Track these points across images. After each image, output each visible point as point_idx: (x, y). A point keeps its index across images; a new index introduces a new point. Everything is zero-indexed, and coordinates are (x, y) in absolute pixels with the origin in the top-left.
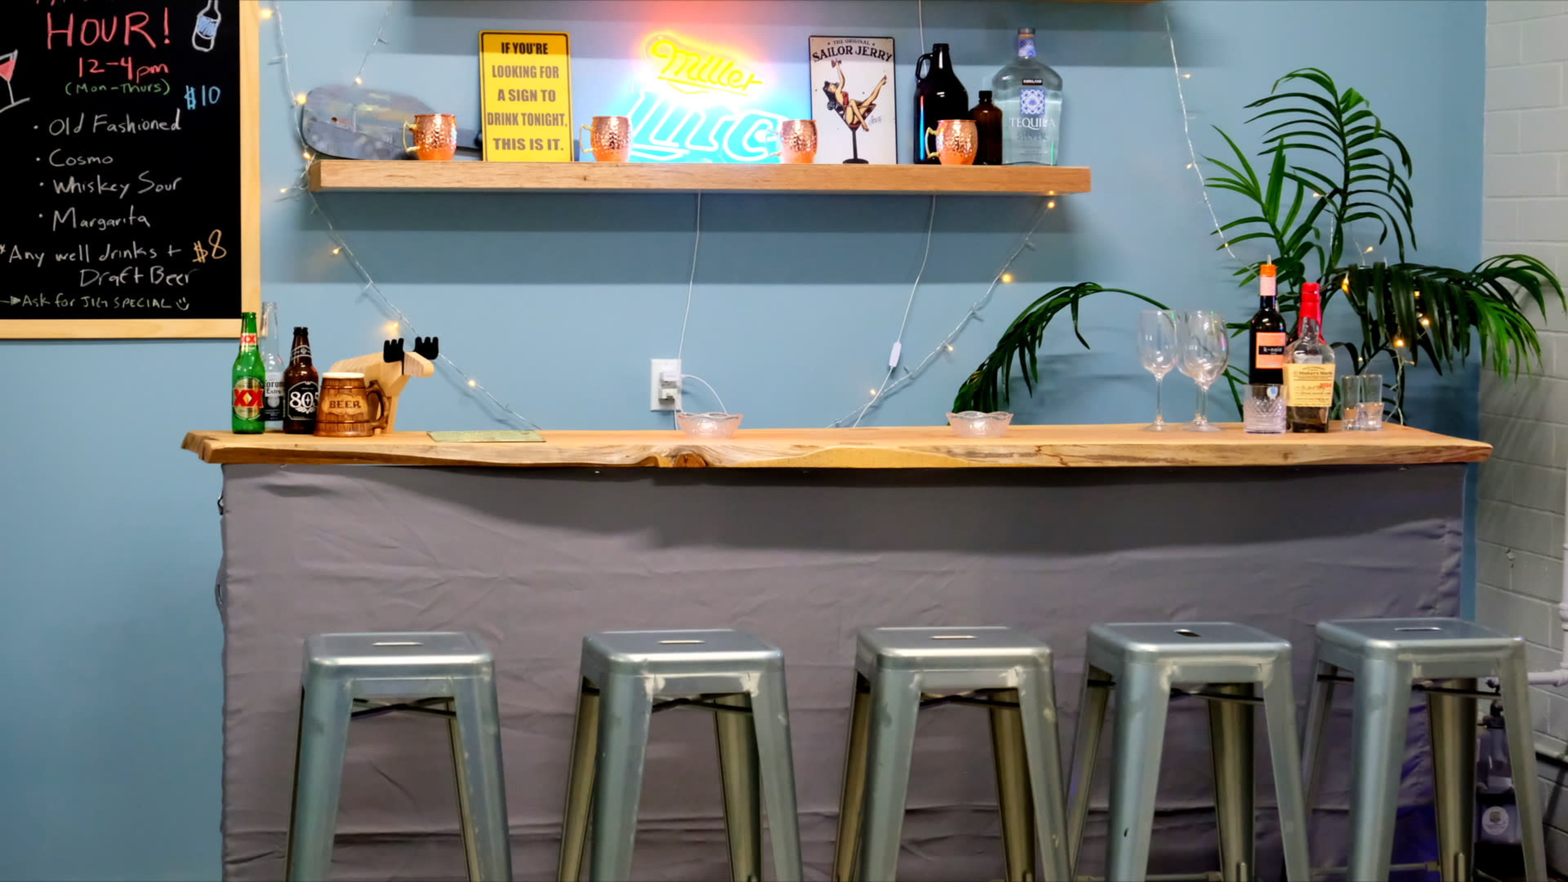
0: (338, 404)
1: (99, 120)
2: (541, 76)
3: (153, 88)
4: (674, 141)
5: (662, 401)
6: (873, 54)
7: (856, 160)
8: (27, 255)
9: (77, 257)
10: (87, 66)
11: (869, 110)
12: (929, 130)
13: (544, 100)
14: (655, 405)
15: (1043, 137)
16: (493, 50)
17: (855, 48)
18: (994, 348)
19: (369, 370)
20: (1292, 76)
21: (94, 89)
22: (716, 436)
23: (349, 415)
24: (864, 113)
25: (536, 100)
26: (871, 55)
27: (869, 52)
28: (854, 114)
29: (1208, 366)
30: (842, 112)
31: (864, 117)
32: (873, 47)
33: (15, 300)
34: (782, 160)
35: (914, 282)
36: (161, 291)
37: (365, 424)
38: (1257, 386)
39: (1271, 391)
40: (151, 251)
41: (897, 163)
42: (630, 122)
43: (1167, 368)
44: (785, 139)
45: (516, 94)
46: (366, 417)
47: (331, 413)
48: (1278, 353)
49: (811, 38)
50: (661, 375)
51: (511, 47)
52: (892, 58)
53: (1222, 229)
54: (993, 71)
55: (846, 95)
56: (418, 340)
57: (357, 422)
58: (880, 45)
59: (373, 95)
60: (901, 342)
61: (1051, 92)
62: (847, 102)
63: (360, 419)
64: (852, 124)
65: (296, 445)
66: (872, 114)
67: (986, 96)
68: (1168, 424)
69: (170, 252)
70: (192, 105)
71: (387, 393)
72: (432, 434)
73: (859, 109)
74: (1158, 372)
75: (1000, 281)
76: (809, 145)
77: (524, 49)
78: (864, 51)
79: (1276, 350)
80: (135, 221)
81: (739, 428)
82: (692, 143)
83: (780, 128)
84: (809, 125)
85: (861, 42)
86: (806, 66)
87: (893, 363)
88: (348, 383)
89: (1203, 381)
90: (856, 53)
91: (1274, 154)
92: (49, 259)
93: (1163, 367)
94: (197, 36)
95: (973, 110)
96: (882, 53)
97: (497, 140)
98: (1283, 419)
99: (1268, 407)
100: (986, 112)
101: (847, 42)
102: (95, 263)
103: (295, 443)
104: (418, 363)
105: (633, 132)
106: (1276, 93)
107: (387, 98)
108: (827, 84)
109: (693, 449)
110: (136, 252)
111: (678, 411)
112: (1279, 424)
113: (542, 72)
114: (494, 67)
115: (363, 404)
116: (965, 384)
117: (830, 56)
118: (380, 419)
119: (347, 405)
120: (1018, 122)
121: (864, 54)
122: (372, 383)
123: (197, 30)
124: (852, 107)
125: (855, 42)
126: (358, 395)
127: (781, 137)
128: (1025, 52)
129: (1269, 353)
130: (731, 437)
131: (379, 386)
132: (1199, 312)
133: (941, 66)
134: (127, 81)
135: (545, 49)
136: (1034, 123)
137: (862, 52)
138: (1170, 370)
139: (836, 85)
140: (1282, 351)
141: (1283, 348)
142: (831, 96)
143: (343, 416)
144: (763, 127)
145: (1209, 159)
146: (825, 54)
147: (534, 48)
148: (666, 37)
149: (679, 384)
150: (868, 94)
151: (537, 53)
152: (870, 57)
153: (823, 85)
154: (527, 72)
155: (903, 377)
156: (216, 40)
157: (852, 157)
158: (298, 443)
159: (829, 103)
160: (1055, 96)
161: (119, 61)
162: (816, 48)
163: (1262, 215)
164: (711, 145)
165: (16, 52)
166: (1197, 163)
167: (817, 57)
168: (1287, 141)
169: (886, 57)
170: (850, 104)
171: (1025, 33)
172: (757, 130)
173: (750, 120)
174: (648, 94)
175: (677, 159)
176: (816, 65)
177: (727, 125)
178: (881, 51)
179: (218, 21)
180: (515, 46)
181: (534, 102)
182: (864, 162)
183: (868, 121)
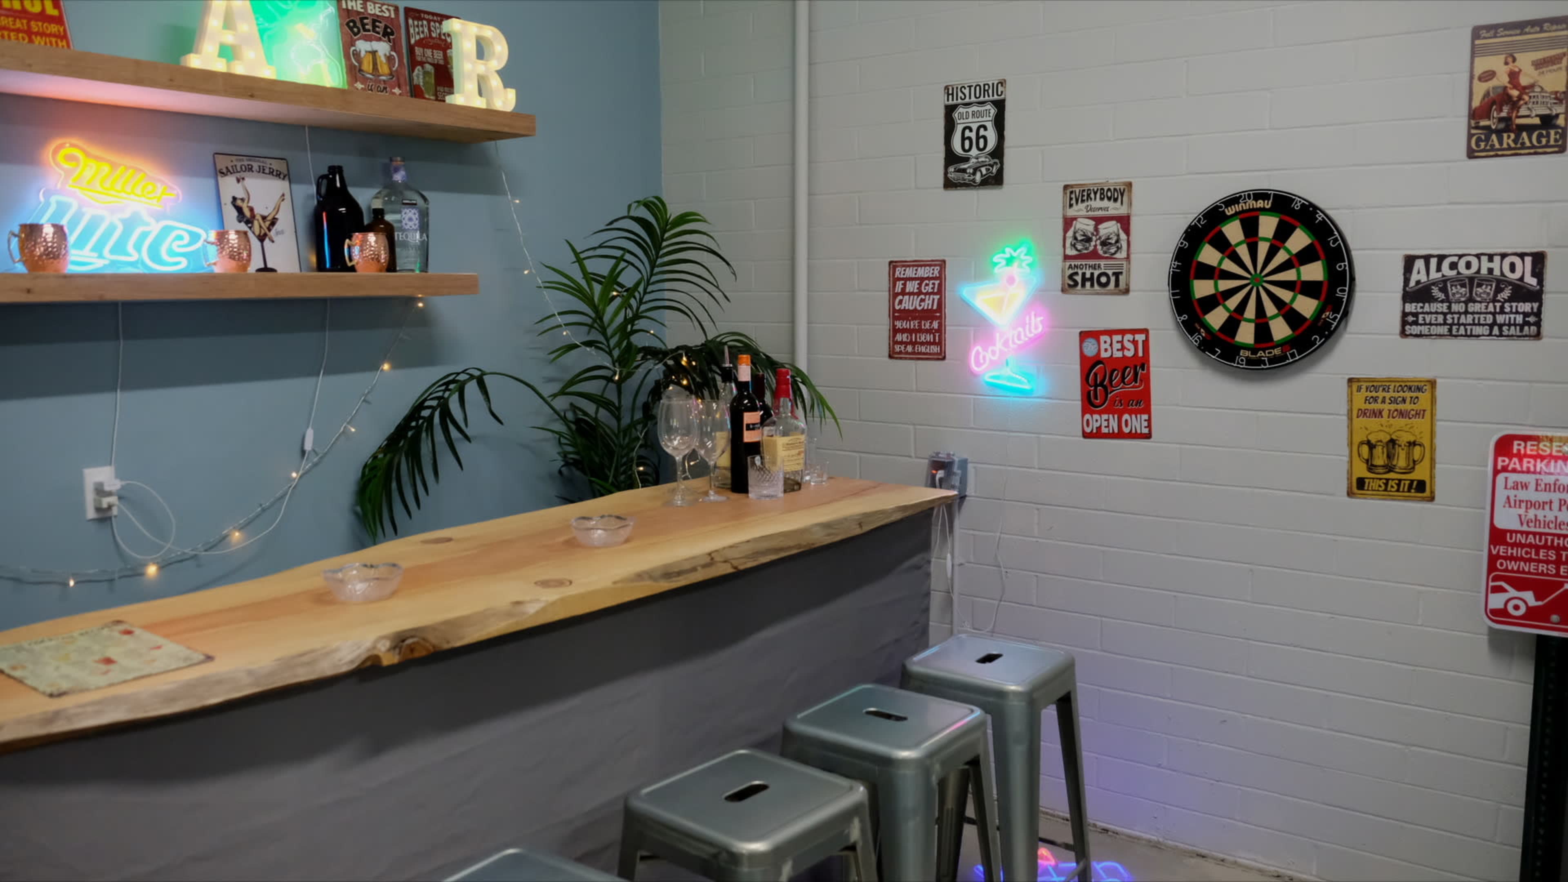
4: (92, 250)
6: (271, 173)
7: (266, 269)
11: (273, 222)
12: (348, 241)
14: (91, 514)
17: (255, 166)
24: (269, 226)
26: (269, 174)
27: (267, 171)
28: (261, 227)
30: (250, 225)
31: (270, 230)
32: (271, 166)
35: (319, 375)
41: (301, 271)
44: (221, 249)
49: (216, 156)
50: (96, 484)
52: (287, 177)
55: (251, 210)
58: (276, 165)
60: (314, 427)
62: (253, 216)
64: (259, 235)
66: (275, 227)
67: (376, 212)
73: (264, 222)
75: (380, 369)
78: (264, 170)
79: (756, 426)
82: (111, 252)
85: (260, 161)
86: (212, 182)
90: (256, 171)
93: (680, 448)
95: (368, 225)
96: (278, 173)
100: (381, 224)
101: (247, 160)
108: (234, 199)
111: (115, 517)
117: (234, 172)
121: (263, 173)
124: (258, 220)
125: (255, 161)
127: (217, 246)
128: (399, 177)
129: (753, 429)
133: (338, 185)
137: (261, 170)
139: (243, 200)
140: (760, 426)
141: (760, 424)
142: (239, 210)
144: (180, 238)
145: (548, 267)
146: (229, 171)
148: (72, 146)
149: (119, 492)
150: (270, 209)
152: (268, 176)
153: (231, 200)
157: (262, 266)
159: (238, 217)
162: (221, 165)
164: (130, 255)
166: (535, 269)
167: (223, 173)
169: (282, 176)
170: (256, 218)
171: (396, 161)
172: (174, 240)
173: (167, 230)
174: (58, 203)
175: (97, 269)
176: (222, 181)
177: (144, 235)
178: (277, 171)
182: (273, 270)
183: (272, 233)
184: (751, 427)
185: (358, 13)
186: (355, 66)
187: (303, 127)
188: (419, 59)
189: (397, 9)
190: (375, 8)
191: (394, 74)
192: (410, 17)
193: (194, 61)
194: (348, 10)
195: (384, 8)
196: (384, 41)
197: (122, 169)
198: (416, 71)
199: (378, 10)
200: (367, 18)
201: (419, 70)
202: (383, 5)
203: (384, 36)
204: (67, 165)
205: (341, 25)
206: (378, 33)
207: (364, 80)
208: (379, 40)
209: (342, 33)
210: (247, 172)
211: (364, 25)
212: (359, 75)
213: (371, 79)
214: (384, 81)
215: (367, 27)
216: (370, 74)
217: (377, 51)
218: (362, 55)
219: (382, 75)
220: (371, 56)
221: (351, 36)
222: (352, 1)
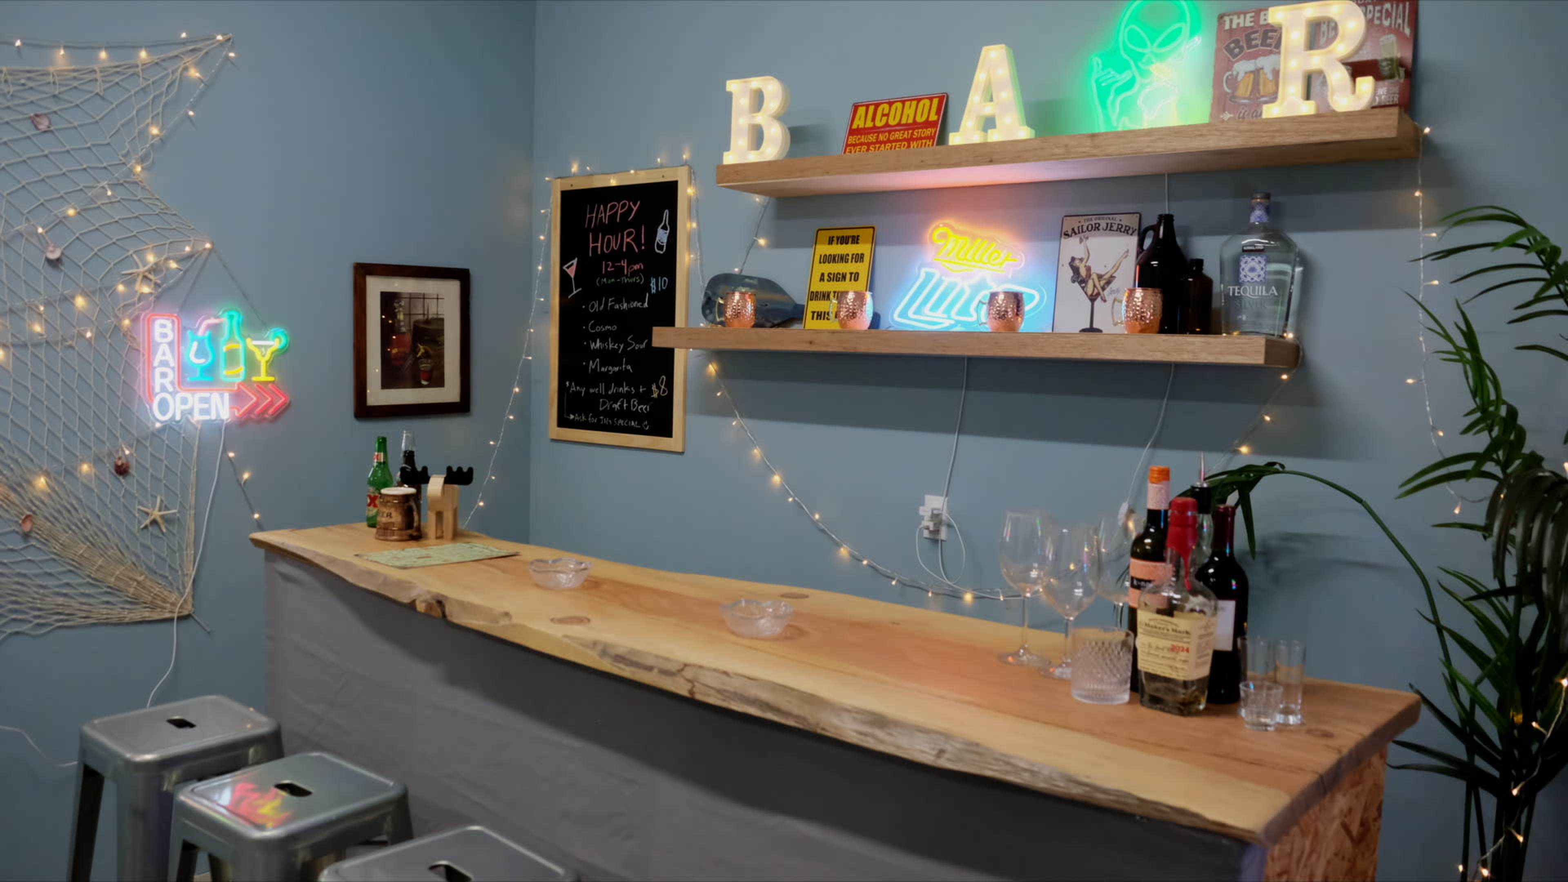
1: (611, 301)
2: (852, 262)
3: (636, 280)
4: (944, 312)
6: (1119, 229)
8: (578, 388)
9: (599, 391)
10: (607, 266)
11: (1109, 282)
13: (850, 280)
16: (823, 243)
17: (1103, 224)
21: (609, 282)
24: (1104, 286)
25: (845, 280)
26: (1117, 230)
27: (1115, 228)
28: (1095, 286)
30: (1084, 285)
31: (1103, 289)
32: (1120, 223)
33: (572, 417)
35: (1145, 446)
36: (635, 416)
40: (632, 389)
44: (991, 309)
45: (832, 276)
49: (1064, 218)
50: (933, 509)
51: (835, 239)
52: (1137, 232)
55: (1088, 269)
58: (1125, 220)
59: (747, 280)
62: (1089, 275)
63: (394, 527)
64: (1092, 295)
66: (1111, 286)
67: (1196, 265)
69: (641, 390)
70: (654, 291)
73: (1099, 281)
75: (1237, 451)
76: (1012, 316)
77: (843, 240)
78: (1111, 226)
80: (625, 368)
85: (1109, 219)
86: (1054, 244)
90: (1103, 229)
92: (587, 392)
94: (658, 244)
96: (1127, 228)
97: (813, 313)
101: (1096, 219)
102: (607, 396)
107: (755, 282)
108: (1073, 259)
110: (626, 389)
113: (852, 258)
114: (821, 256)
117: (1079, 233)
121: (1110, 230)
123: (657, 239)
124: (1093, 279)
125: (1103, 219)
134: (624, 275)
135: (858, 239)
137: (1109, 228)
139: (1081, 260)
142: (1076, 270)
147: (850, 240)
148: (946, 225)
149: (944, 518)
150: (1109, 267)
151: (852, 243)
152: (1116, 232)
153: (1070, 261)
154: (843, 259)
156: (667, 245)
159: (1072, 277)
161: (620, 262)
162: (1067, 228)
164: (971, 316)
165: (576, 259)
167: (1068, 235)
169: (1130, 232)
170: (1092, 277)
174: (927, 273)
175: (947, 327)
176: (1066, 242)
178: (1126, 226)
179: (668, 232)
180: (838, 238)
181: (843, 282)
183: (1106, 292)
185: (1246, 28)
186: (1226, 94)
187: (1164, 175)
193: (956, 137)
194: (1231, 29)
196: (1274, 53)
197: (979, 240)
200: (1256, 32)
204: (940, 242)
205: (1218, 50)
207: (1237, 107)
209: (1216, 59)
211: (1249, 41)
212: (1229, 103)
213: (1245, 105)
215: (1254, 42)
216: (1245, 98)
217: (1262, 69)
218: (1240, 78)
219: (1263, 96)
220: (1252, 76)
221: (1229, 60)
222: (1239, 18)
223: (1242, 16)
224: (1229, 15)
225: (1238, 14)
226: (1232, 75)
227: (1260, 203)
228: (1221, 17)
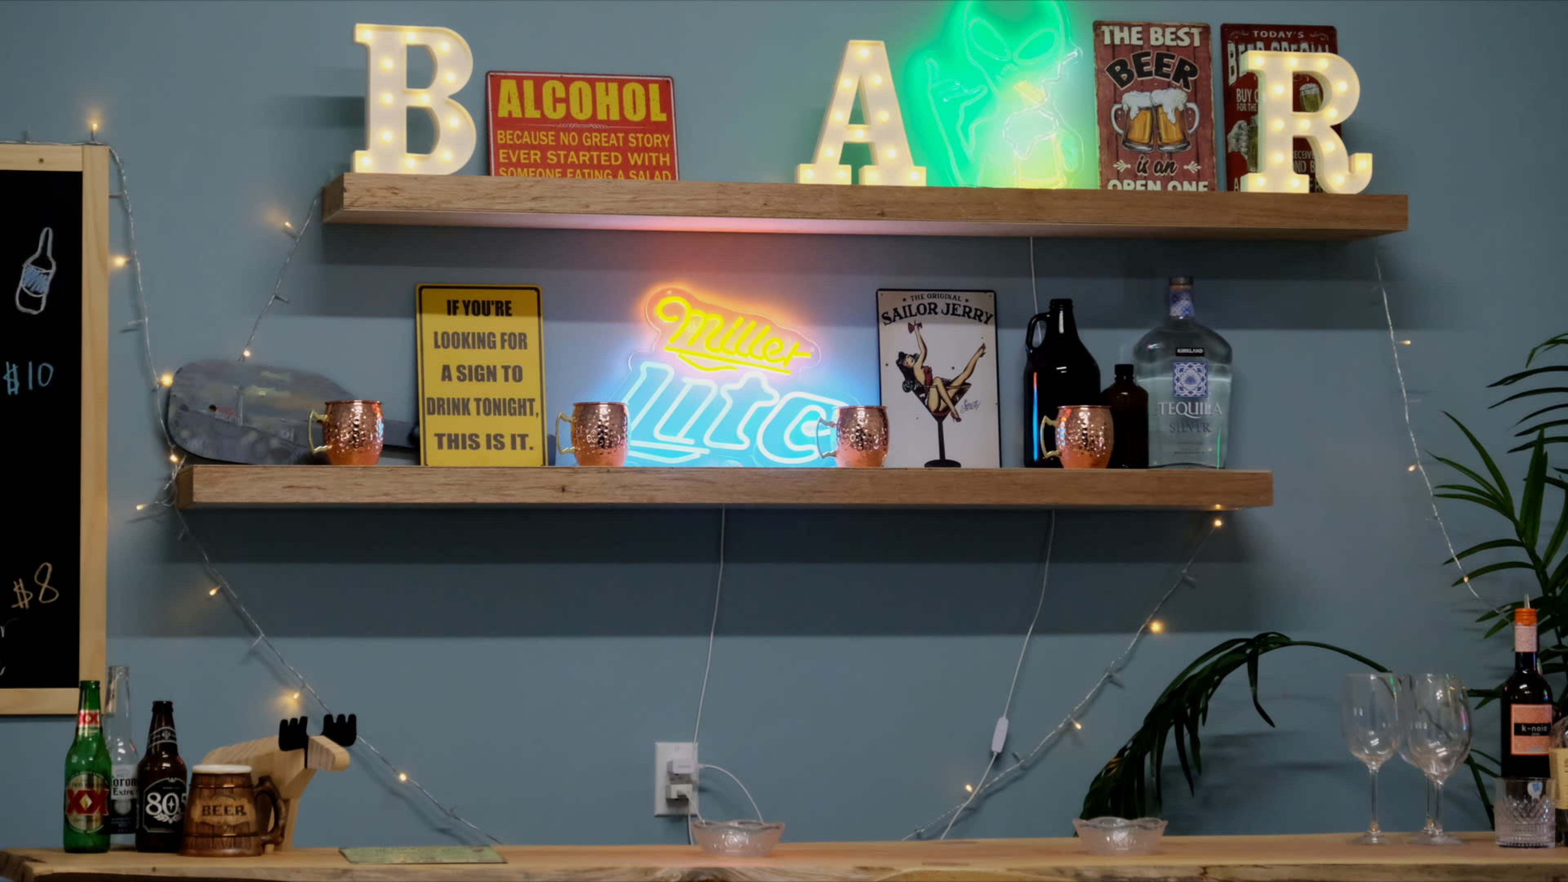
0: (214, 810)
2: (503, 347)
4: (687, 436)
5: (670, 802)
6: (966, 313)
7: (943, 462)
11: (961, 392)
12: (1045, 419)
13: (506, 379)
14: (661, 808)
15: (1206, 429)
16: (435, 311)
17: (941, 304)
18: (1139, 725)
19: (257, 761)
20: (1555, 342)
22: (747, 852)
23: (229, 826)
24: (954, 397)
25: (495, 380)
26: (963, 315)
27: (960, 311)
28: (940, 397)
29: (1442, 752)
30: (923, 395)
31: (954, 402)
32: (967, 304)
34: (838, 463)
35: (1026, 632)
37: (252, 839)
38: (1512, 781)
39: (1533, 788)
41: (1001, 465)
42: (627, 410)
43: (1385, 755)
44: (844, 433)
45: (466, 372)
46: (253, 829)
47: (204, 823)
48: (1543, 733)
49: (880, 293)
50: (670, 764)
51: (460, 305)
52: (993, 319)
53: (1460, 556)
54: (1136, 336)
55: (928, 371)
56: (328, 718)
57: (241, 834)
58: (975, 301)
59: (266, 374)
60: (1008, 717)
61: (1216, 365)
62: (930, 381)
63: (245, 830)
64: (937, 411)
65: (154, 869)
66: (965, 397)
67: (1124, 372)
68: (1387, 834)
70: (13, 390)
71: (283, 794)
72: (347, 852)
73: (947, 390)
74: (1372, 760)
75: (1147, 631)
76: (877, 442)
77: (480, 309)
78: (954, 309)
79: (1539, 729)
81: (782, 840)
82: (713, 438)
83: (835, 418)
84: (877, 413)
85: (950, 297)
86: (872, 331)
87: (997, 746)
88: (229, 779)
89: (1436, 773)
90: (942, 312)
91: (1530, 451)
93: (1379, 753)
94: (23, 293)
95: (1107, 391)
96: (979, 313)
97: (440, 436)
98: (1551, 827)
99: (1530, 809)
100: (1125, 393)
101: (929, 297)
103: (152, 866)
104: (328, 751)
105: (632, 425)
106: (1531, 367)
107: (286, 378)
108: (902, 356)
109: (716, 873)
111: (694, 816)
112: (1546, 834)
113: (503, 341)
114: (436, 334)
115: (248, 808)
116: (1098, 778)
117: (906, 317)
118: (272, 831)
119: (226, 811)
120: (1170, 408)
121: (953, 314)
122: (263, 780)
123: (22, 285)
124: (937, 387)
125: (940, 297)
126: (242, 796)
127: (838, 430)
128: (1179, 310)
129: (1528, 733)
130: (769, 854)
131: (272, 784)
132: (1429, 675)
133: (1061, 330)
135: (508, 308)
136: (1193, 410)
137: (952, 311)
138: (1389, 757)
139: (915, 357)
140: (1546, 730)
141: (1548, 725)
142: (908, 373)
143: (221, 827)
144: (812, 416)
145: (1440, 459)
146: (899, 315)
147: (493, 308)
148: (676, 292)
149: (695, 778)
150: (959, 370)
151: (497, 314)
152: (962, 318)
153: (897, 358)
154: (484, 341)
155: (1011, 767)
156: (49, 298)
157: (937, 457)
158: (157, 866)
159: (904, 383)
160: (1222, 372)
162: (886, 307)
163: (1515, 537)
164: (740, 442)
166: (1422, 464)
167: (888, 318)
168: (1549, 433)
169: (984, 318)
170: (934, 384)
171: (1178, 284)
172: (804, 420)
173: (795, 406)
174: (650, 371)
175: (695, 460)
176: (887, 330)
177: (763, 413)
178: (976, 310)
179: (52, 271)
180: (466, 305)
181: (491, 382)
182: (955, 464)
183: (959, 406)
184: (1524, 729)
185: (1133, 47)
186: (1118, 134)
187: (1028, 238)
188: (1242, 108)
189: (1206, 31)
190: (1163, 36)
191: (1189, 139)
192: (1232, 40)
193: (807, 175)
194: (1113, 45)
195: (1181, 33)
196: (1175, 88)
197: (741, 320)
198: (1235, 129)
199: (1169, 37)
200: (1148, 54)
201: (1240, 127)
202: (1179, 28)
203: (1176, 79)
204: (667, 320)
205: (1099, 72)
206: (1168, 76)
207: (1133, 155)
208: (1169, 86)
209: (1099, 84)
210: (926, 315)
211: (1140, 66)
212: (1123, 149)
213: (1145, 153)
214: (1170, 154)
215: (1146, 69)
216: (1143, 144)
217: (1161, 106)
218: (1133, 115)
219: (1167, 144)
220: (1149, 115)
221: (1115, 88)
222: (1122, 31)
223: (1126, 29)
224: (1108, 25)
225: (1121, 25)
226: (1121, 109)
227: (1186, 291)
228: (1097, 26)
